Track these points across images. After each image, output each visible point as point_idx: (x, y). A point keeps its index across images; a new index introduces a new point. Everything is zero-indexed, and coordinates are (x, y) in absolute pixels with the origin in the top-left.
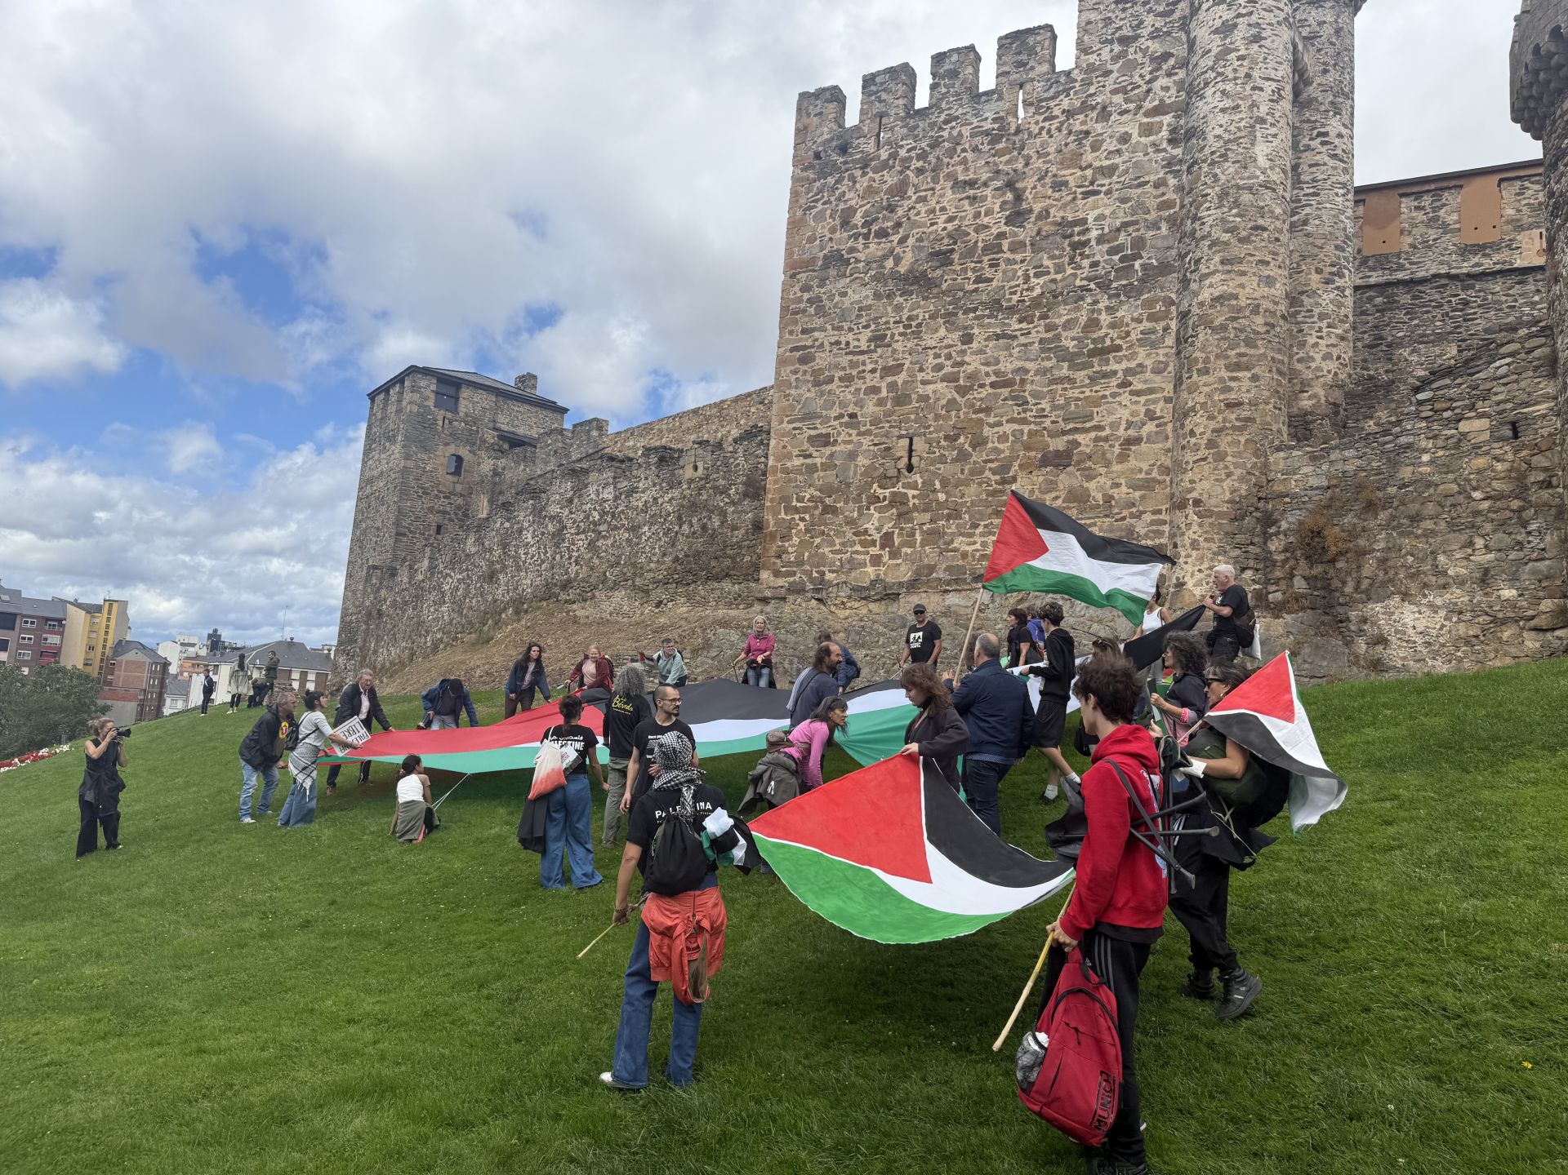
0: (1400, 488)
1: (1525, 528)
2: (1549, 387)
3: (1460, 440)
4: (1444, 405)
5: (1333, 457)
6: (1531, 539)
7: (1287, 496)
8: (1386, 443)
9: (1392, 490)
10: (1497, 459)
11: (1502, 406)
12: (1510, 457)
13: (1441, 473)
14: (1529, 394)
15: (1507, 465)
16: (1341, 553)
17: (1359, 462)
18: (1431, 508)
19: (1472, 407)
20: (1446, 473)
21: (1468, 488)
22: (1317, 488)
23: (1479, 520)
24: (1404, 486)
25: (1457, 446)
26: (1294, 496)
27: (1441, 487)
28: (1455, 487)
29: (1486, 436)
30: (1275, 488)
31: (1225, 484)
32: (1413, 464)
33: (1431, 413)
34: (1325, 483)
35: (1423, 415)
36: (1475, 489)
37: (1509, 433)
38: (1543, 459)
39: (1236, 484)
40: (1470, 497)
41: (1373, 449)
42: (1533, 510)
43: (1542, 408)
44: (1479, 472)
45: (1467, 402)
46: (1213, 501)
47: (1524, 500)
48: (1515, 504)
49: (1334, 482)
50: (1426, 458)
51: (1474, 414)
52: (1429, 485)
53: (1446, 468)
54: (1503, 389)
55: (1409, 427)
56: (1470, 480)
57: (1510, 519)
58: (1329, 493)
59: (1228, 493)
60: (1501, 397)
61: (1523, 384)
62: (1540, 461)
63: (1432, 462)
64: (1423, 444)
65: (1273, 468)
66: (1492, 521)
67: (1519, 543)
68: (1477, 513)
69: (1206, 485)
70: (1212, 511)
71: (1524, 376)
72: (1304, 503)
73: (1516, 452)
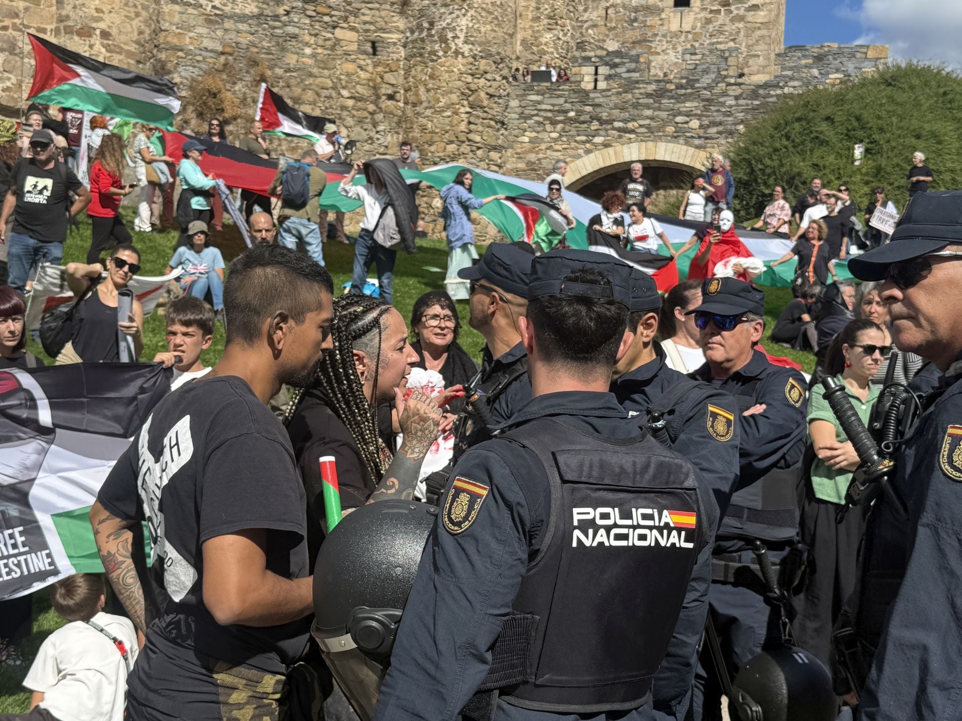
0: (286, 71)
1: (375, 127)
2: (401, 23)
3: (335, 44)
4: (327, 11)
5: (228, 24)
6: (379, 136)
7: (181, 50)
8: (275, 28)
9: (279, 71)
10: (360, 67)
11: (367, 27)
12: (370, 68)
13: (319, 67)
14: (386, 23)
15: (368, 75)
16: (235, 118)
17: (251, 38)
18: (310, 95)
19: (346, 19)
20: (323, 69)
21: (339, 86)
22: (212, 51)
23: (345, 113)
24: (288, 70)
25: (333, 48)
26: (188, 53)
27: (319, 80)
28: (330, 84)
29: (354, 47)
30: (169, 39)
31: (134, 23)
32: (298, 54)
33: (314, 14)
34: (220, 49)
35: (309, 13)
36: (344, 88)
37: (370, 50)
38: (392, 78)
39: (143, 27)
40: (339, 94)
41: (264, 29)
42: (382, 115)
43: (394, 37)
44: (348, 75)
45: (342, 14)
46: (123, 38)
47: (377, 106)
48: (372, 107)
49: (228, 50)
50: (308, 51)
51: (345, 25)
52: (311, 75)
53: (324, 64)
54: (368, 12)
55: (296, 20)
56: (341, 80)
57: (366, 118)
58: (222, 59)
59: (136, 33)
60: (367, 18)
61: (383, 13)
62: (389, 78)
63: (314, 56)
64: (307, 38)
65: (167, 18)
66: (354, 116)
67: (371, 138)
68: (344, 108)
69: (117, 19)
70: (122, 48)
71: (384, 7)
72: (198, 61)
73: (375, 66)
